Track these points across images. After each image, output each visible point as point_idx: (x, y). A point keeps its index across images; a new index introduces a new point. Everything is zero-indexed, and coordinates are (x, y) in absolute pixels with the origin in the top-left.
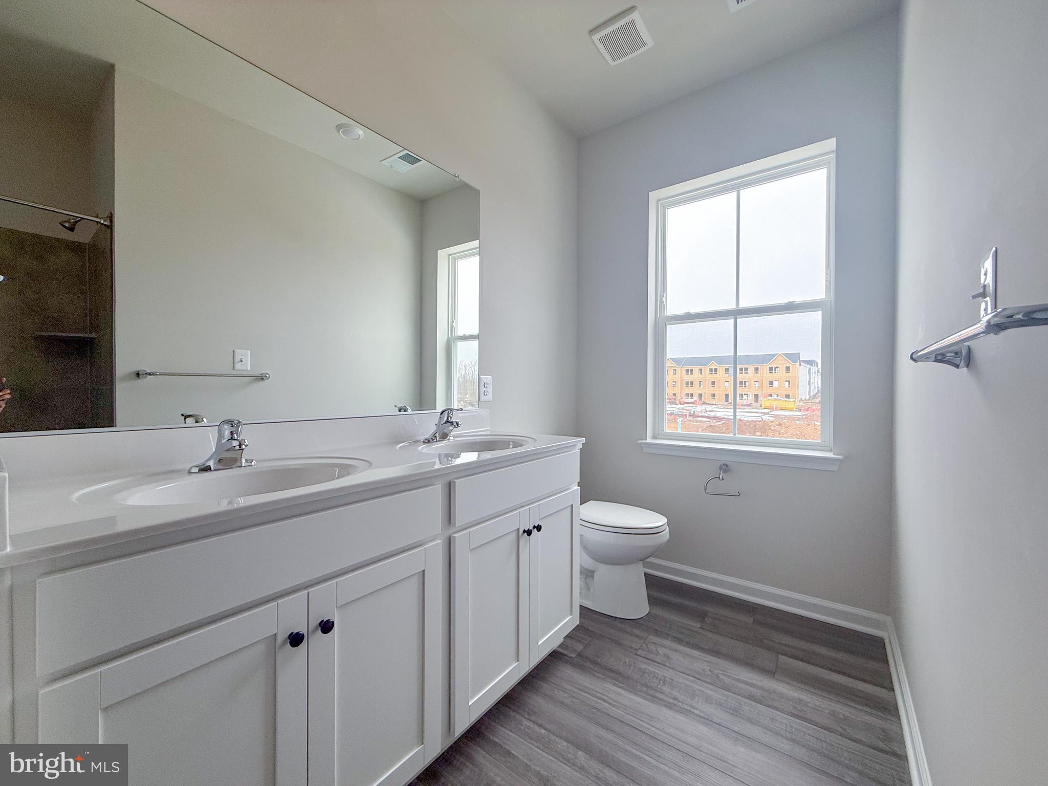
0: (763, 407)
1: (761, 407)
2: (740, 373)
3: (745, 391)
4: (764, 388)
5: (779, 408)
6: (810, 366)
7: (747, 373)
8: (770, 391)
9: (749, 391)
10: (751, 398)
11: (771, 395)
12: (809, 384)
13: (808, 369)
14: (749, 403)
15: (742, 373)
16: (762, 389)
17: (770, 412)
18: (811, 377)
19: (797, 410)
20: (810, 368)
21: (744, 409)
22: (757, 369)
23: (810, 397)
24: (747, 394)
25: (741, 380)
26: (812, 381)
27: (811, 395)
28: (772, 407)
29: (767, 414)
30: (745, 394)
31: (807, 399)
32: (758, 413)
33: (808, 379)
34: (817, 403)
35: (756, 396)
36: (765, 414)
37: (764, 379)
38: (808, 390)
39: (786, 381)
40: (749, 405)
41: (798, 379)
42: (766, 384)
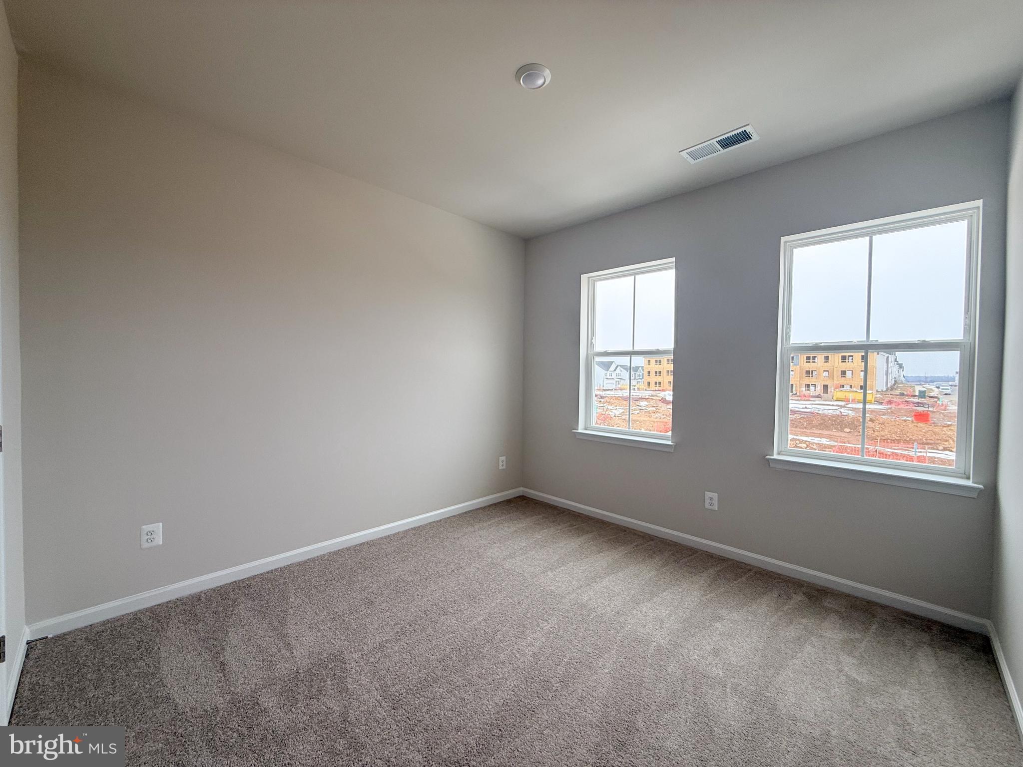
0: (835, 398)
1: (833, 398)
2: (807, 362)
3: (813, 382)
4: (835, 378)
5: (856, 401)
6: (888, 355)
7: (815, 362)
8: (842, 381)
9: (818, 382)
10: (820, 389)
11: (843, 386)
12: (887, 374)
13: (885, 358)
14: (817, 394)
15: (810, 362)
16: (833, 379)
17: (847, 404)
18: (889, 366)
19: (876, 402)
20: (888, 357)
21: (814, 401)
22: (827, 358)
23: (887, 389)
24: (815, 385)
25: (807, 370)
26: (890, 371)
27: (889, 386)
28: (847, 399)
29: (843, 407)
30: (812, 385)
31: (884, 390)
32: (833, 405)
33: (885, 369)
34: (898, 395)
35: (826, 387)
36: (841, 407)
37: (835, 369)
38: (885, 381)
39: (861, 371)
40: (818, 397)
41: (876, 368)
42: (837, 374)
